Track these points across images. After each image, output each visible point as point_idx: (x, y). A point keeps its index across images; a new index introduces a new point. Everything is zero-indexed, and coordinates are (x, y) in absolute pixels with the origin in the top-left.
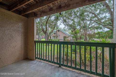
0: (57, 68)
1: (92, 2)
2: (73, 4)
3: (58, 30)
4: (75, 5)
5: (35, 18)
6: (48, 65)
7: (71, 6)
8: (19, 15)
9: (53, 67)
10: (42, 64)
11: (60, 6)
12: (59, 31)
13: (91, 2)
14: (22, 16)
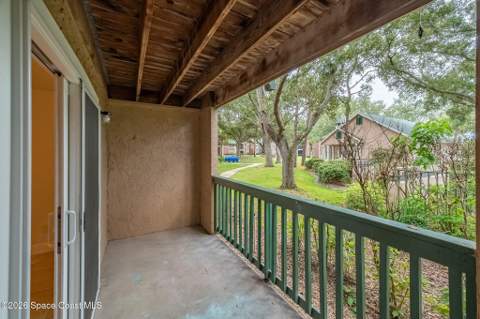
0: (253, 280)
1: (364, 28)
2: (298, 50)
3: (352, 115)
4: (303, 51)
5: (212, 108)
6: (235, 261)
7: (293, 57)
8: (179, 108)
9: (244, 273)
10: (224, 251)
11: (264, 61)
12: (359, 120)
13: (360, 26)
14: (187, 107)
